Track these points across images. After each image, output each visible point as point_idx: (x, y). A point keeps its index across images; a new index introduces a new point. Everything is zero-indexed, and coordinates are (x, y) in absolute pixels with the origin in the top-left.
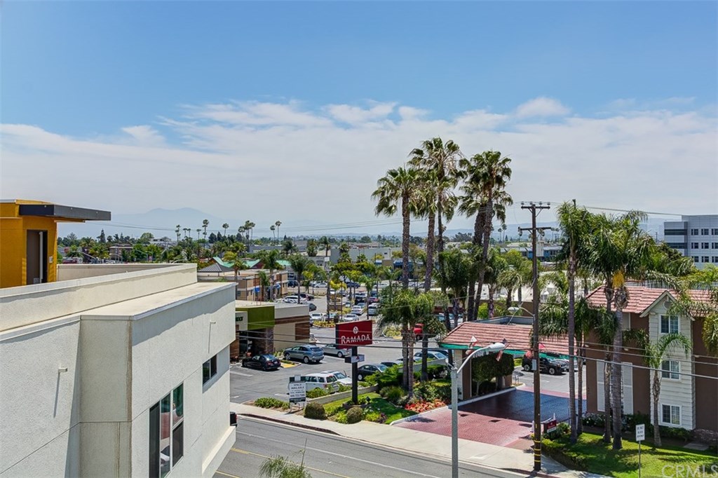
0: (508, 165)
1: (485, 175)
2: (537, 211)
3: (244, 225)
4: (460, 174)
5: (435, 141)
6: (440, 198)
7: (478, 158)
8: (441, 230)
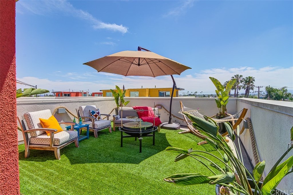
0: (254, 79)
1: (248, 81)
2: (260, 88)
3: (195, 92)
4: (242, 81)
5: (237, 75)
6: (237, 86)
7: (247, 78)
8: (238, 93)
